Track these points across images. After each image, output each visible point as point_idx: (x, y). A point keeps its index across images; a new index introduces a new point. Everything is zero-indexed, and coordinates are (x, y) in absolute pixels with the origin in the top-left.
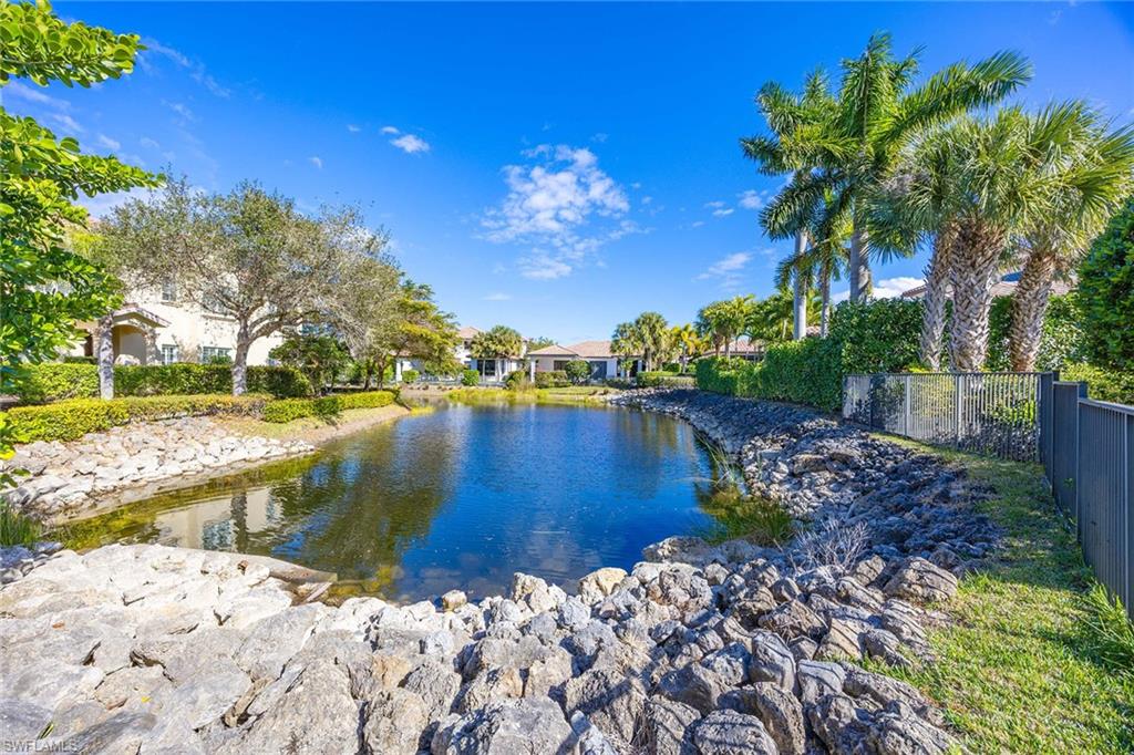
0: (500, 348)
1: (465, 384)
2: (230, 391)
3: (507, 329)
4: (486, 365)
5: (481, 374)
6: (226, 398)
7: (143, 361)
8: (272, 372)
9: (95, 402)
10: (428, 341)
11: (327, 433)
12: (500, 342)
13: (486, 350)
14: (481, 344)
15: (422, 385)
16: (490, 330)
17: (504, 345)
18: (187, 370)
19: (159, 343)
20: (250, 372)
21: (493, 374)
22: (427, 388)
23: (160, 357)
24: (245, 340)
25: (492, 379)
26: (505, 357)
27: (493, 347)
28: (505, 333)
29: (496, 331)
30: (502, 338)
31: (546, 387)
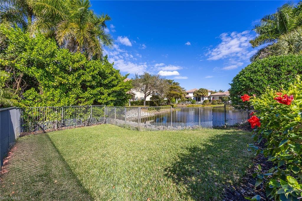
0: (201, 94)
1: (192, 104)
2: (143, 105)
3: (203, 89)
4: (198, 98)
5: (196, 101)
6: (143, 106)
7: (134, 100)
8: (150, 102)
9: (128, 106)
10: (177, 95)
11: (157, 112)
12: (201, 92)
13: (198, 95)
14: (196, 93)
15: (182, 104)
16: (198, 90)
17: (202, 93)
18: (138, 102)
19: (135, 97)
20: (147, 102)
21: (200, 101)
22: (183, 104)
23: (135, 100)
24: (145, 97)
25: (200, 102)
26: (203, 96)
27: (199, 94)
28: (203, 90)
29: (200, 90)
30: (202, 91)
31: (215, 104)
